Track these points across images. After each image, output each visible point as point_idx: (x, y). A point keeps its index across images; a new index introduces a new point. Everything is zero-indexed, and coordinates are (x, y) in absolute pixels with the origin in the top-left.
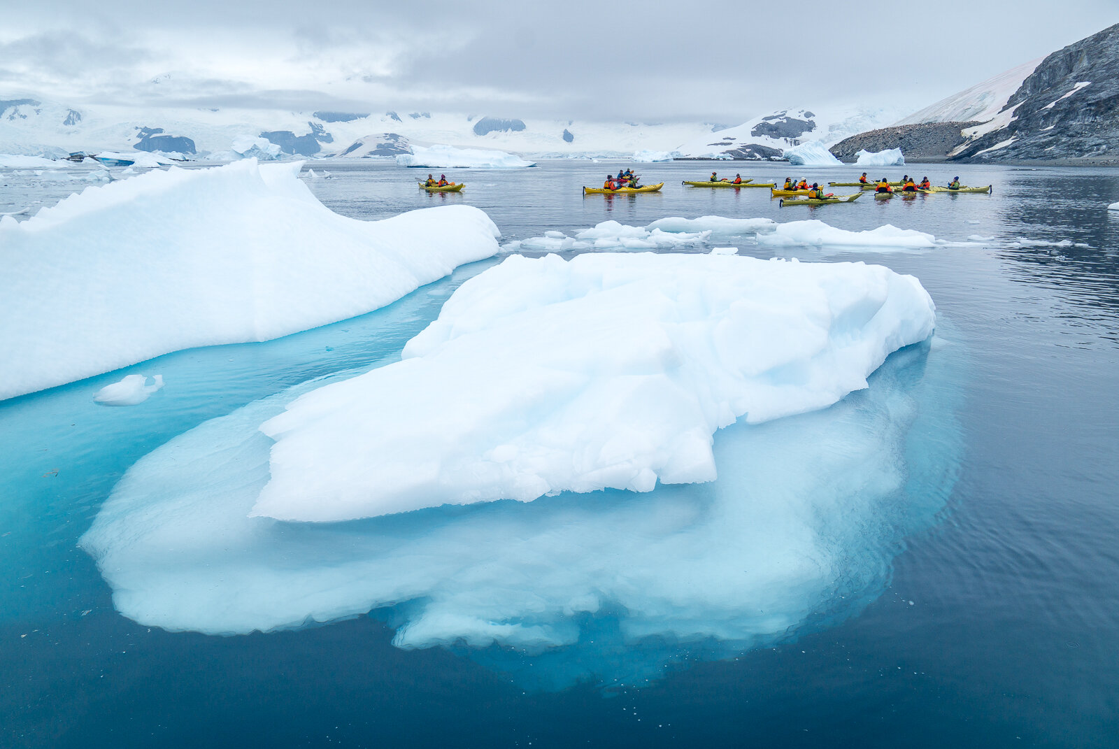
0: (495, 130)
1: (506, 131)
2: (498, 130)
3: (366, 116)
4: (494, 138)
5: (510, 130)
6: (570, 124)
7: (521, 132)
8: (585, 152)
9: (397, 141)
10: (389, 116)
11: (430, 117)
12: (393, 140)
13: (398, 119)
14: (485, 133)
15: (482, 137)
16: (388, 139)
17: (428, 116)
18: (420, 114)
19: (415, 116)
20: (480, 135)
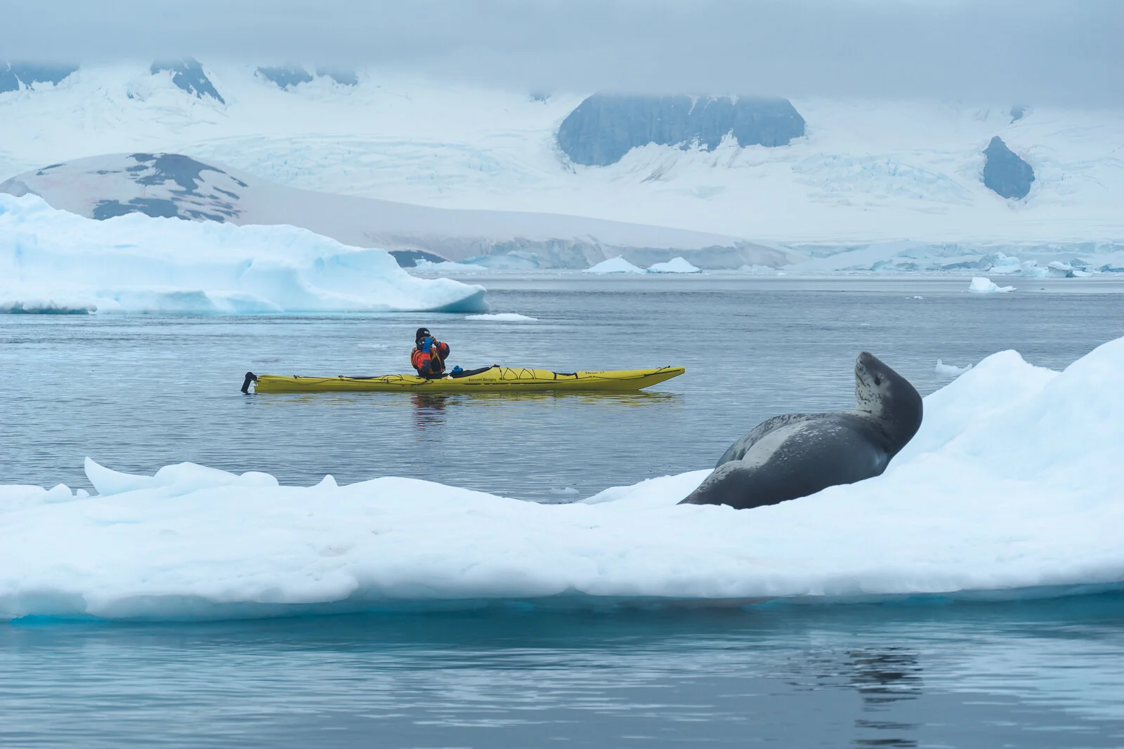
0: (660, 141)
1: (713, 146)
2: (671, 142)
3: (56, 75)
4: (656, 176)
5: (729, 142)
6: (1017, 115)
7: (780, 151)
8: (1088, 247)
9: (191, 188)
10: (166, 77)
11: (355, 83)
12: (171, 184)
13: (206, 88)
14: (612, 154)
15: (596, 171)
16: (148, 181)
17: (347, 79)
18: (311, 71)
19: (285, 79)
20: (590, 162)
